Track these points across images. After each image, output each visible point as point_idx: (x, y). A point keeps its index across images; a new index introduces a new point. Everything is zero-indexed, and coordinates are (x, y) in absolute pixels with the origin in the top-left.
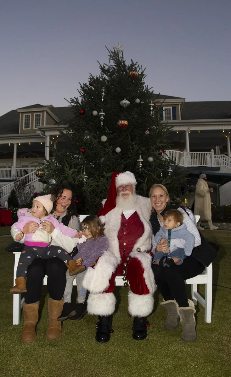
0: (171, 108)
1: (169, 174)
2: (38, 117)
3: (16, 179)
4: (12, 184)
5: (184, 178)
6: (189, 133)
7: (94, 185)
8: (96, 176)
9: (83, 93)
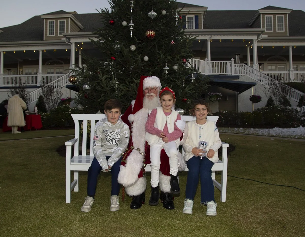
0: (194, 16)
1: (192, 81)
2: (62, 23)
3: (44, 85)
4: (39, 90)
5: (205, 85)
6: (210, 42)
7: (125, 90)
8: (126, 82)
9: (112, 4)
